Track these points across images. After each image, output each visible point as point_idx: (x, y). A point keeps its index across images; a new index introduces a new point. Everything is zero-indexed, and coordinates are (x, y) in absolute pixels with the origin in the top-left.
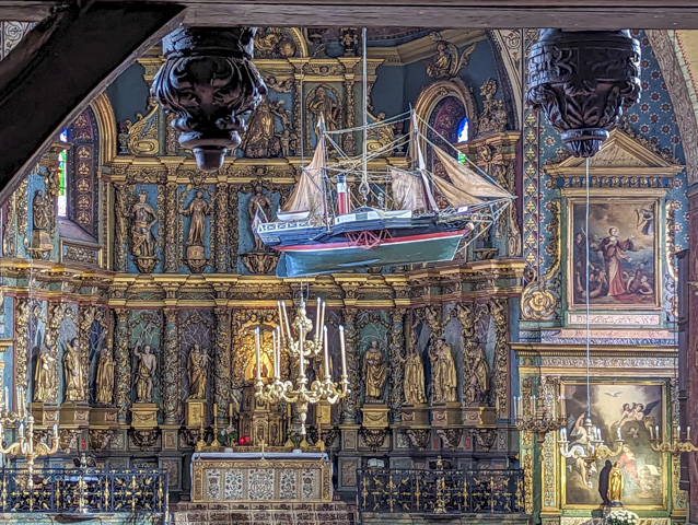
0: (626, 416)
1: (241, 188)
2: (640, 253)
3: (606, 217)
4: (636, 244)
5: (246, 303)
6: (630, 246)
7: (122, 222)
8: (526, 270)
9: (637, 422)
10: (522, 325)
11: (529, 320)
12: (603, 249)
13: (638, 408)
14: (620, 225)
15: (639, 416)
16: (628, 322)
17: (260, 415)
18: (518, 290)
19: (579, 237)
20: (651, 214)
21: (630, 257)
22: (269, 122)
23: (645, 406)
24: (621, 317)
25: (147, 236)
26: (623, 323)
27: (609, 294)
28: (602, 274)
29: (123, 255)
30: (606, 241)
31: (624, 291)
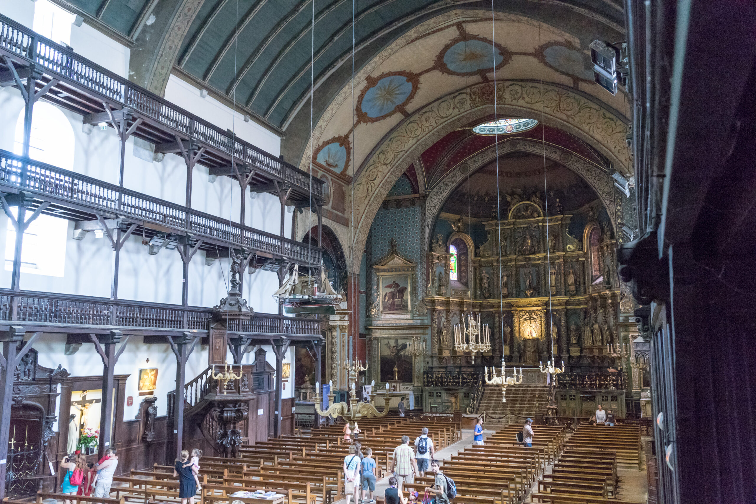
1: (521, 266)
5: (524, 309)
7: (478, 281)
8: (621, 293)
10: (621, 315)
11: (624, 313)
17: (529, 351)
18: (619, 301)
22: (530, 241)
25: (487, 285)
29: (478, 292)
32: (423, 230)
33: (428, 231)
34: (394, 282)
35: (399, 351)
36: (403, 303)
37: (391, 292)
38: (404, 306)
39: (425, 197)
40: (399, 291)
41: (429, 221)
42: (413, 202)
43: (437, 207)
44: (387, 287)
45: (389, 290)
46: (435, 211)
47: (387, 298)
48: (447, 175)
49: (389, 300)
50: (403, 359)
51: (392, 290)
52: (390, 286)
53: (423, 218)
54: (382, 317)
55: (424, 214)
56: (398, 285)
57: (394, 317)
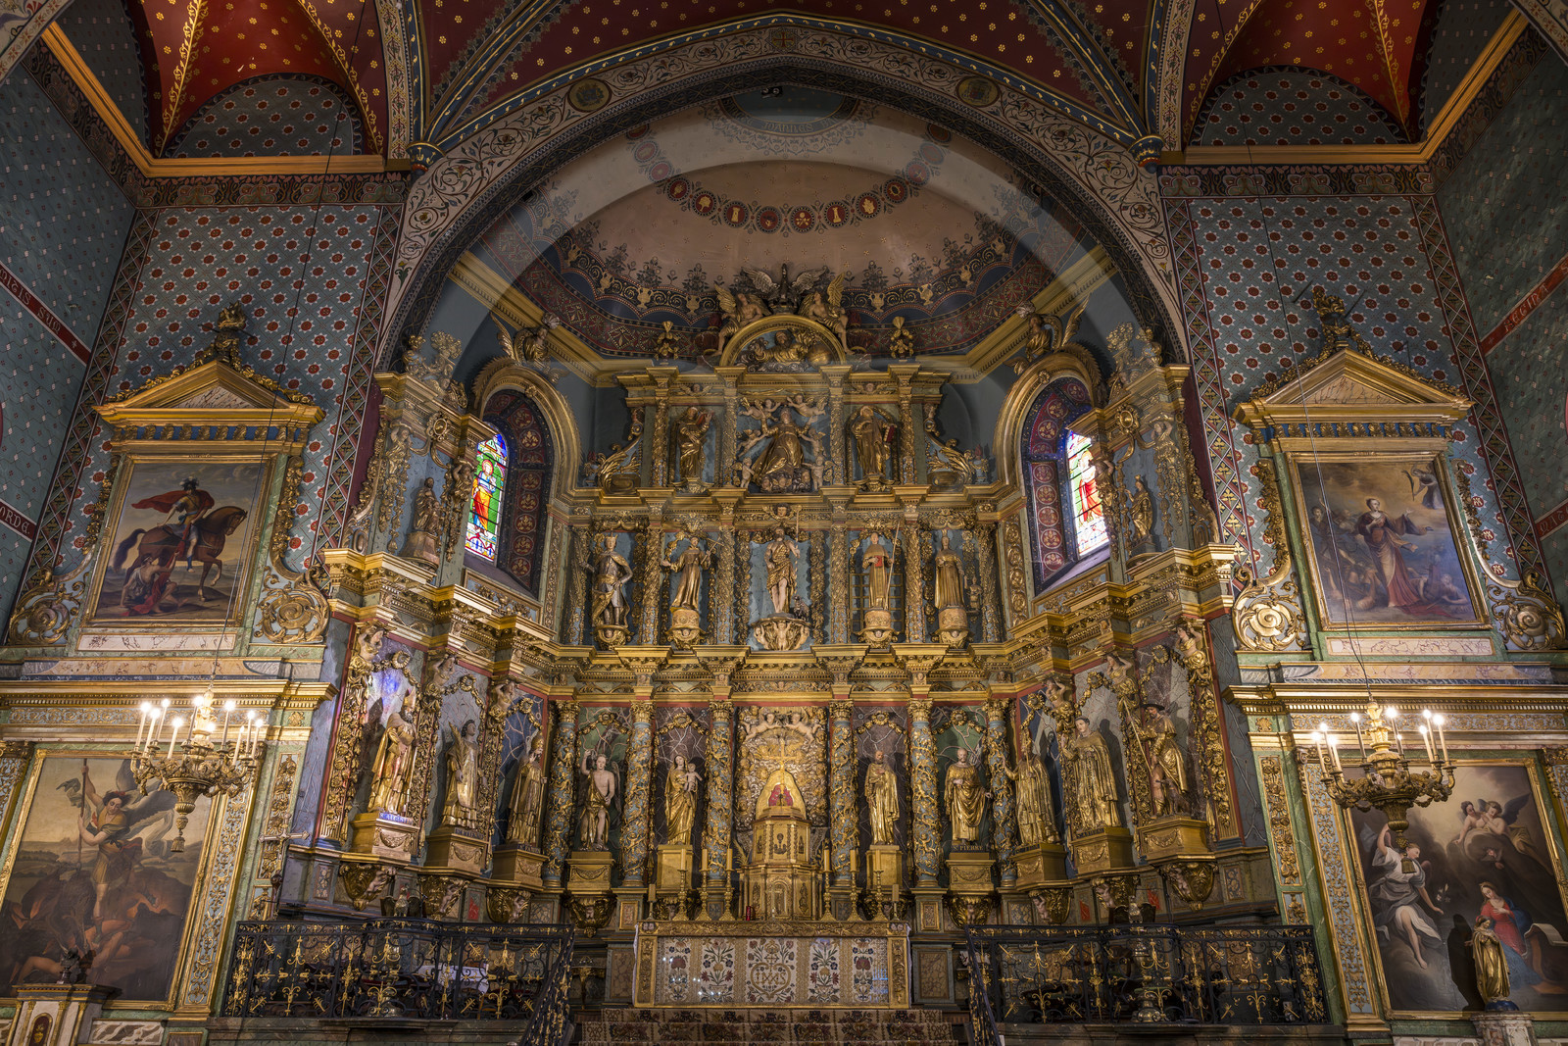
0: (1472, 826)
2: (1428, 537)
3: (1356, 483)
4: (1418, 522)
5: (758, 697)
6: (1407, 525)
7: (579, 578)
8: (1232, 570)
9: (1494, 836)
10: (1244, 662)
11: (1256, 652)
12: (1362, 531)
13: (1492, 810)
14: (1384, 494)
15: (1498, 826)
16: (1437, 652)
18: (1226, 602)
19: (1318, 513)
20: (1433, 477)
21: (1414, 544)
22: (793, 449)
23: (1503, 804)
24: (1423, 642)
25: (613, 597)
26: (1428, 652)
27: (1392, 604)
28: (1371, 571)
30: (1366, 519)
31: (1415, 599)
32: (376, 286)
33: (397, 291)
34: (191, 485)
35: (131, 819)
36: (211, 582)
37: (166, 529)
38: (214, 595)
39: (409, 173)
40: (202, 527)
41: (410, 259)
42: (351, 188)
43: (453, 211)
44: (143, 504)
45: (154, 519)
46: (443, 224)
47: (133, 554)
48: (516, 107)
49: (141, 562)
50: (148, 860)
51: (173, 518)
52: (162, 504)
53: (385, 245)
54: (85, 643)
55: (389, 233)
56: (205, 500)
57: (146, 642)
